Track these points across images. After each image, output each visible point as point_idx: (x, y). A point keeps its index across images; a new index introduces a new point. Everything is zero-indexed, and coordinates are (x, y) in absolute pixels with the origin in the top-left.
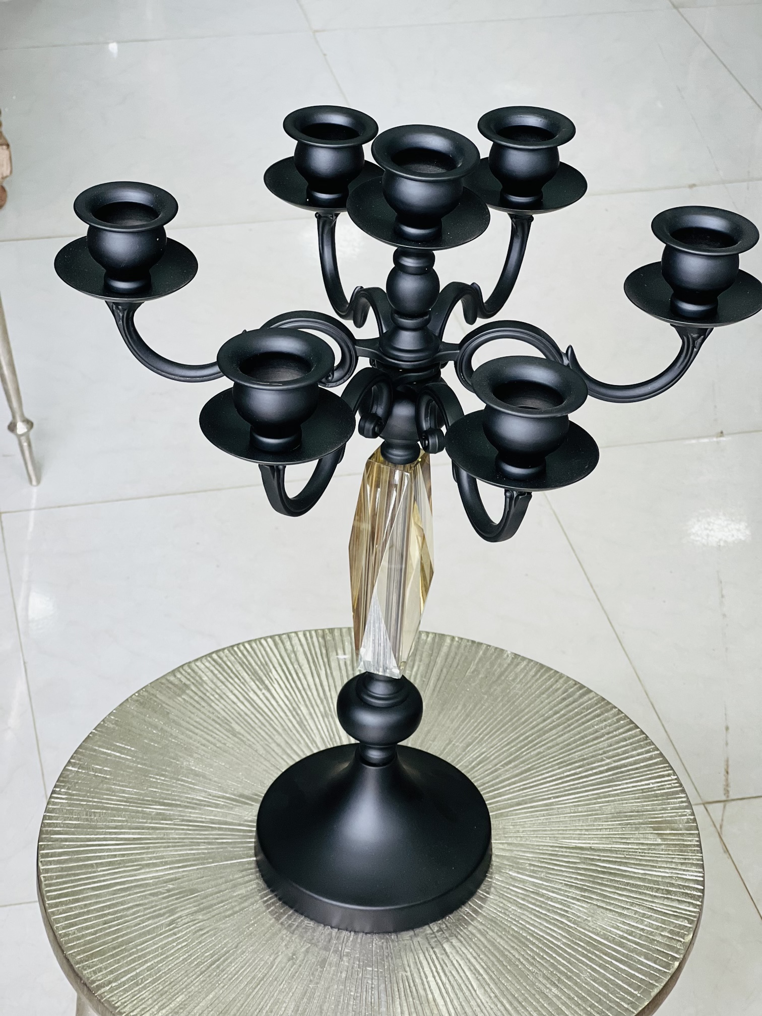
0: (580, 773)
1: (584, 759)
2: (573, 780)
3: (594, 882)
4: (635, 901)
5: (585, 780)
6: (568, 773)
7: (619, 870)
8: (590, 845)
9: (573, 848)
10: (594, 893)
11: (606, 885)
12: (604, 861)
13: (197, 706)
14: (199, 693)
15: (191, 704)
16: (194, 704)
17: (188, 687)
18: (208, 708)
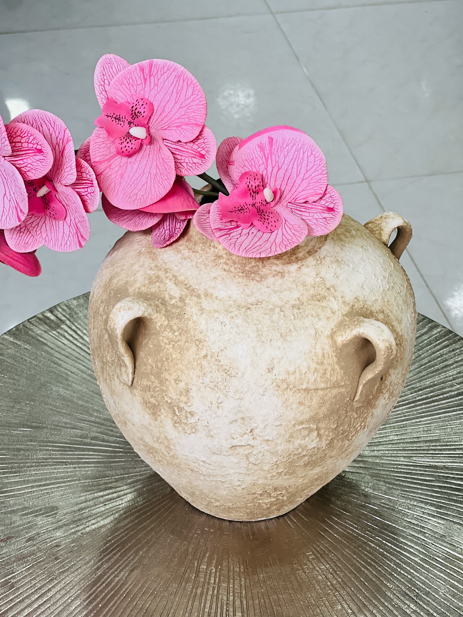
0: (432, 397)
1: (435, 385)
2: (426, 404)
5: (436, 403)
6: (420, 398)
8: (443, 464)
9: (426, 467)
12: (455, 479)
13: (71, 338)
14: (74, 328)
15: (65, 337)
16: (68, 336)
17: (63, 322)
18: (81, 340)
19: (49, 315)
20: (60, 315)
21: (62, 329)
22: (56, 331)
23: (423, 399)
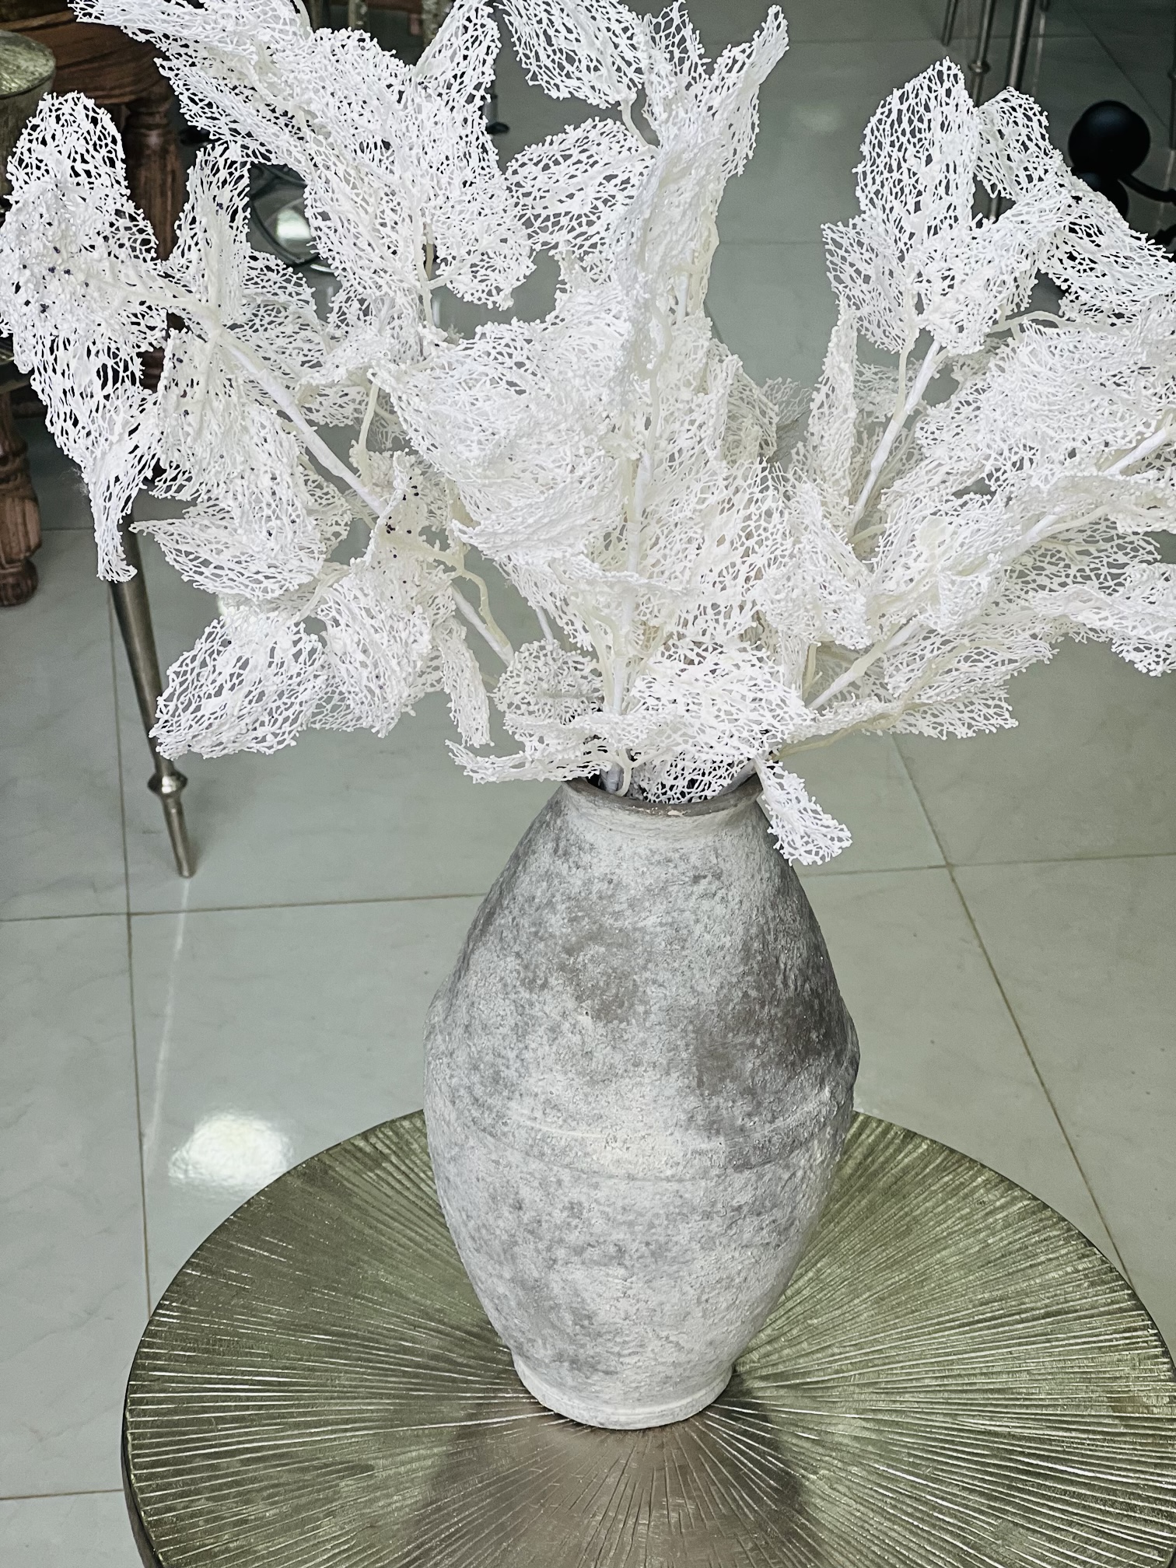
0: (1001, 1317)
2: (989, 1328)
3: (1010, 1487)
4: (1075, 1519)
6: (981, 1317)
7: (1051, 1469)
8: (1007, 1430)
9: (979, 1432)
10: (1009, 1503)
11: (1030, 1493)
12: (1029, 1455)
13: (398, 1186)
14: (403, 1168)
15: (389, 1184)
16: (393, 1183)
17: (386, 1158)
18: (415, 1190)
19: (362, 1144)
20: (379, 1146)
21: (384, 1169)
22: (372, 1170)
23: (985, 1320)
